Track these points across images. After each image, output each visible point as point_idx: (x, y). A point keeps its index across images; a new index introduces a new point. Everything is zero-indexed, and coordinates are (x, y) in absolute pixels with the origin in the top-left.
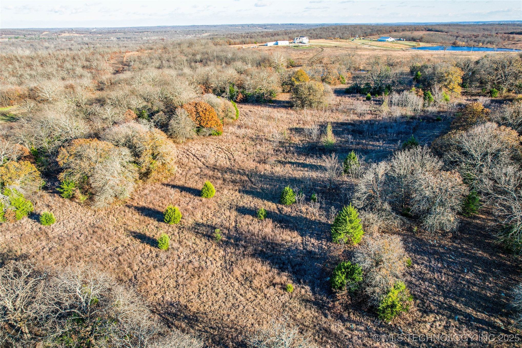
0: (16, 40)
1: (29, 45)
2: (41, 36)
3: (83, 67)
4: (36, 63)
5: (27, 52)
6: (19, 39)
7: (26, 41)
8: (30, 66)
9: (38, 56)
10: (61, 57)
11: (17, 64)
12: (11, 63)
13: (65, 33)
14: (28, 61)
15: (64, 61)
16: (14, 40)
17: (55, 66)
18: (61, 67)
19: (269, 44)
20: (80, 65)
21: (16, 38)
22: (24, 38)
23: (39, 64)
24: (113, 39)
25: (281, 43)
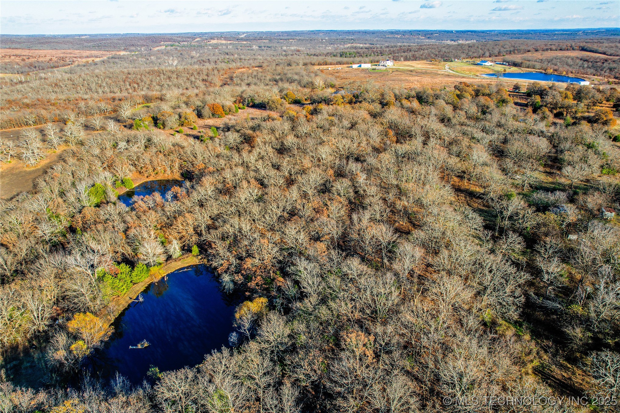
0: (171, 48)
1: (179, 54)
2: (193, 44)
3: (202, 80)
6: (174, 47)
7: (179, 48)
8: (169, 78)
10: (191, 72)
11: (162, 76)
12: (159, 76)
13: (214, 39)
14: (170, 74)
16: (169, 48)
17: (185, 79)
18: (188, 79)
19: (355, 66)
20: (201, 78)
21: (172, 46)
22: (178, 46)
23: (175, 76)
24: (255, 47)
25: (364, 66)
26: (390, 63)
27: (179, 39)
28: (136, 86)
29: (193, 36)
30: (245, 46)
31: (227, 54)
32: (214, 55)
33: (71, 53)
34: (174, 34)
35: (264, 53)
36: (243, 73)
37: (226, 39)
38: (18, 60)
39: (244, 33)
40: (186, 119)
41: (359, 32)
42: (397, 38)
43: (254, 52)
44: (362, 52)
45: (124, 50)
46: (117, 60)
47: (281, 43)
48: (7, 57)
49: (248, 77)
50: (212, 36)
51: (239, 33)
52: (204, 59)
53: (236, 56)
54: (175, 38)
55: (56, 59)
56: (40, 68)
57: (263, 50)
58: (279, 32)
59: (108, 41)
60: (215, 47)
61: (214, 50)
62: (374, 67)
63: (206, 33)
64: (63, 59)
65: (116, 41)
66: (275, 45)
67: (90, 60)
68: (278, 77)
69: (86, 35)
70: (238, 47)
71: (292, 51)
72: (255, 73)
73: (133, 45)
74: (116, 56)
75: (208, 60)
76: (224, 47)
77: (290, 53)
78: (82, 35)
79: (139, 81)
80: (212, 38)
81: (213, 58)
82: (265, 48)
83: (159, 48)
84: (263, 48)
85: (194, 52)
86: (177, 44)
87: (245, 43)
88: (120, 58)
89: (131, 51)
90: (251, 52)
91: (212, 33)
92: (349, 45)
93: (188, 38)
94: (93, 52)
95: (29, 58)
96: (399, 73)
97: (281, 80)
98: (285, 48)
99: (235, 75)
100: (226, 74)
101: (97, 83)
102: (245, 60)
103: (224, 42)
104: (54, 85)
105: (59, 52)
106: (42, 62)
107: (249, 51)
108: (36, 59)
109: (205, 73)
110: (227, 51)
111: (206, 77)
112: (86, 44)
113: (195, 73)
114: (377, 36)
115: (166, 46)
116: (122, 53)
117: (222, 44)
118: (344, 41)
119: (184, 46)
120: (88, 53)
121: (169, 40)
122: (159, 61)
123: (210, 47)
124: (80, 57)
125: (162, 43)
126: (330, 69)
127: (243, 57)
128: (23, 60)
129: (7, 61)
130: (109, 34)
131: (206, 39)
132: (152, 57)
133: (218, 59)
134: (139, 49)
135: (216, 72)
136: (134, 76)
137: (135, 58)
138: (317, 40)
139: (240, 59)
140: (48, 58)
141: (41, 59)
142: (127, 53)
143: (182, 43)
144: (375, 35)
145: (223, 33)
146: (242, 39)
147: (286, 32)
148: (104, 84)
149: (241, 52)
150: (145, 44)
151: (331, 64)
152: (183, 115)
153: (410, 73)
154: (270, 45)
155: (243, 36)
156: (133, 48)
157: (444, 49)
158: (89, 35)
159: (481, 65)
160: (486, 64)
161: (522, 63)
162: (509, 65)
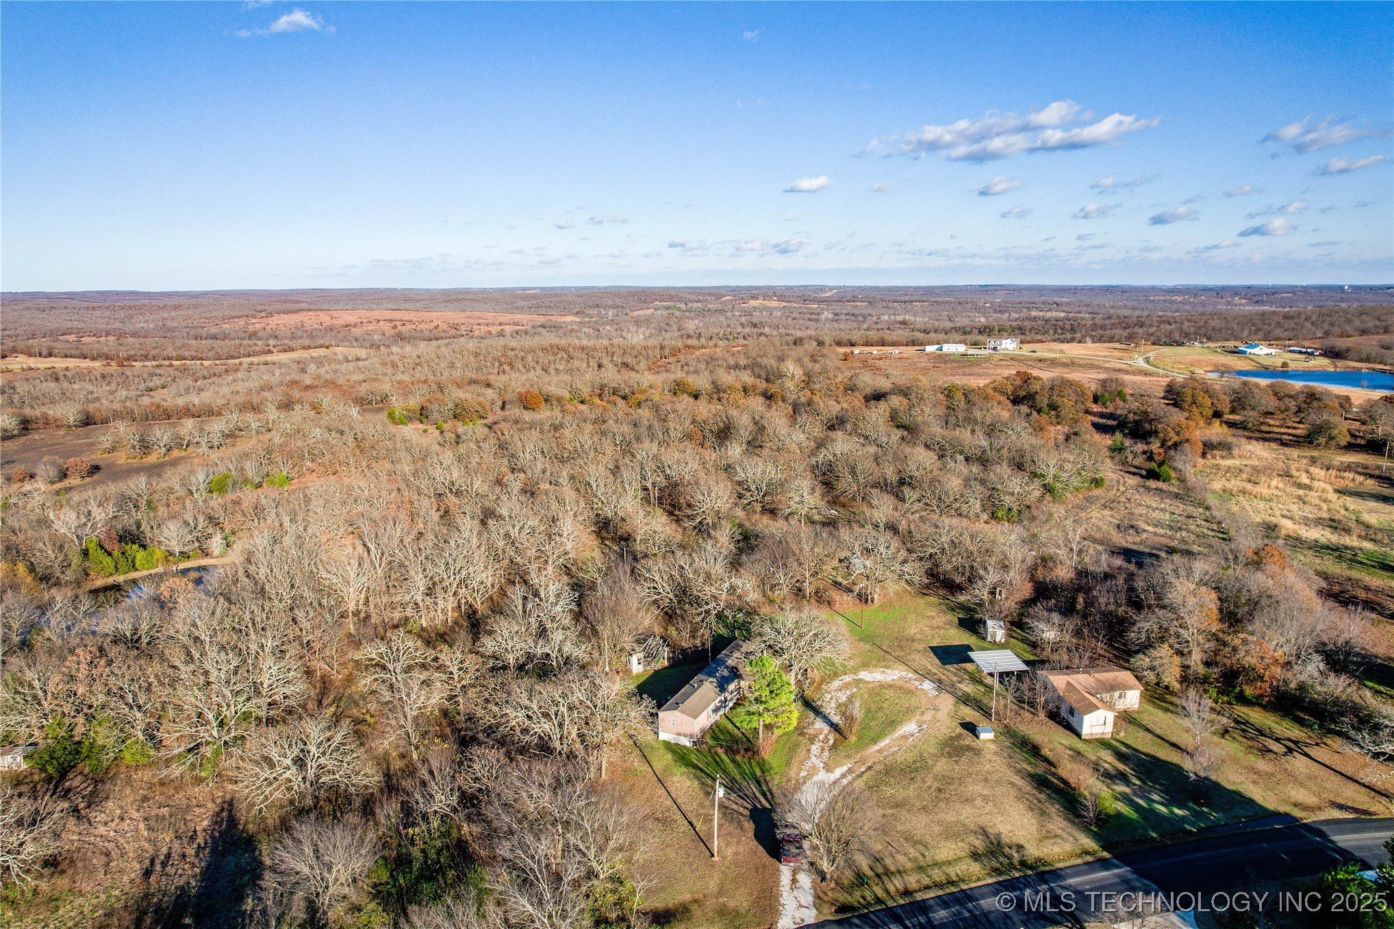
13: (757, 299)
19: (930, 349)
21: (669, 309)
25: (948, 348)
26: (1009, 345)
27: (691, 297)
29: (718, 292)
33: (480, 318)
37: (781, 298)
39: (832, 288)
47: (891, 308)
50: (755, 293)
51: (822, 289)
54: (682, 295)
55: (445, 327)
59: (557, 299)
61: (741, 317)
62: (969, 351)
63: (743, 288)
64: (457, 327)
65: (570, 299)
67: (498, 329)
69: (536, 288)
70: (793, 315)
71: (892, 323)
74: (549, 324)
76: (761, 313)
80: (754, 297)
81: (711, 332)
83: (644, 312)
86: (682, 306)
93: (709, 295)
94: (518, 316)
95: (404, 325)
100: (674, 355)
103: (774, 304)
105: (463, 314)
106: (420, 330)
108: (414, 326)
109: (635, 353)
111: (630, 360)
112: (521, 303)
115: (656, 310)
117: (762, 308)
118: (1032, 307)
120: (507, 317)
121: (671, 298)
122: (614, 333)
124: (488, 325)
125: (650, 303)
126: (875, 352)
128: (394, 327)
131: (742, 299)
134: (603, 312)
138: (973, 303)
140: (433, 325)
141: (420, 326)
142: (575, 320)
143: (694, 305)
151: (893, 344)
155: (828, 294)
159: (1245, 353)
160: (1256, 351)
161: (1348, 350)
162: (1321, 355)
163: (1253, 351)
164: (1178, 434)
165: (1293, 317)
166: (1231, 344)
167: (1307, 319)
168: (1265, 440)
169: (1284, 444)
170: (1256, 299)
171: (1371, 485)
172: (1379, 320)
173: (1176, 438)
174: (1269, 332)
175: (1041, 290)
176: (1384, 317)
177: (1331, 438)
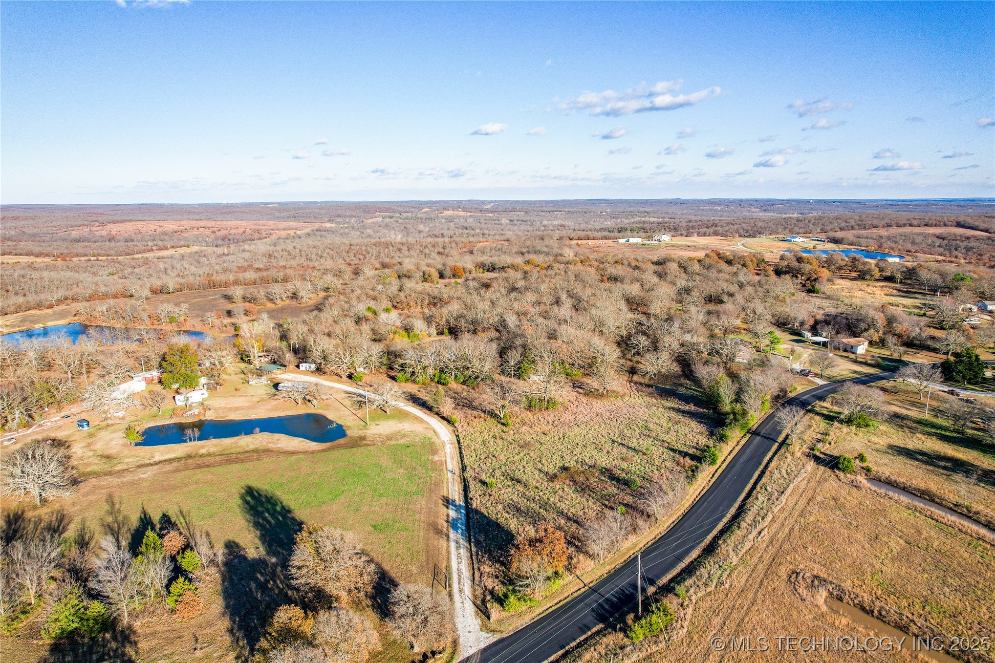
0: (391, 220)
1: (402, 228)
2: (419, 215)
3: (439, 253)
4: (405, 248)
5: (399, 238)
6: (394, 219)
7: (400, 221)
8: (399, 250)
9: (408, 242)
10: (424, 244)
11: (391, 248)
12: (387, 248)
13: (448, 210)
14: (399, 246)
15: (426, 247)
16: (387, 220)
17: (418, 251)
18: (422, 252)
19: (622, 241)
20: (436, 251)
21: (391, 218)
22: (399, 218)
23: (406, 249)
24: (504, 221)
25: (633, 240)
26: (666, 238)
27: (400, 209)
28: (362, 257)
29: (419, 205)
30: (491, 219)
31: (466, 229)
32: (448, 229)
33: (264, 225)
34: (393, 202)
35: (515, 228)
36: (485, 248)
37: (465, 210)
38: (207, 232)
39: (490, 202)
40: (429, 276)
41: (660, 202)
42: (716, 210)
43: (503, 227)
44: (648, 228)
45: (329, 221)
46: (324, 233)
47: (542, 216)
48: (195, 229)
49: (491, 250)
50: (446, 205)
51: (483, 202)
52: (436, 233)
53: (478, 231)
54: (395, 208)
55: (250, 232)
56: (235, 241)
57: (515, 225)
58: (543, 201)
59: (307, 211)
60: (450, 220)
61: (449, 223)
62: (645, 242)
63: (437, 202)
64: (258, 231)
65: (316, 211)
66: (532, 219)
67: (292, 232)
68: (524, 250)
70: (481, 221)
71: (554, 226)
72: (499, 246)
73: (339, 216)
74: (321, 228)
75: (442, 234)
76: (462, 220)
77: (551, 228)
78: (269, 203)
79: (364, 253)
80: (446, 209)
81: (446, 232)
82: (519, 223)
83: (374, 220)
84: (515, 222)
85: (422, 226)
86: (398, 215)
87: (490, 215)
88: (327, 230)
89: (337, 223)
90: (499, 226)
91: (445, 202)
92: (638, 219)
93: (412, 207)
94: (291, 223)
95: (219, 230)
96: (673, 248)
97: (529, 252)
98: (545, 222)
99: (476, 249)
100: (465, 247)
101: (317, 254)
102: (489, 235)
103: (462, 214)
104: (267, 256)
105: (250, 223)
106: (235, 234)
107: (496, 226)
108: (228, 231)
109: (441, 245)
110: (465, 225)
111: (442, 250)
112: (277, 214)
113: (429, 246)
114: (687, 208)
115: (383, 218)
116: (328, 225)
117: (459, 217)
118: (632, 214)
119: (407, 218)
120: (284, 224)
121: (387, 210)
122: (378, 234)
123: (443, 220)
124: (278, 229)
125: (377, 213)
126: (590, 243)
127: (486, 232)
128: (214, 232)
129: (196, 233)
130: (303, 202)
131: (438, 210)
132: (369, 231)
133: (455, 234)
134: (348, 220)
135: (454, 245)
136: (358, 247)
137: (346, 230)
138: (594, 212)
139: (483, 234)
140: (241, 230)
141: (233, 232)
142: (334, 226)
143: (405, 215)
144: (684, 206)
145: (461, 202)
146: (487, 211)
147: (552, 202)
148: (325, 255)
149: (485, 226)
150: (355, 214)
152: (427, 273)
153: (686, 248)
154: (525, 219)
155: (488, 207)
156: (339, 219)
157: (760, 224)
158: (277, 203)
159: (790, 241)
160: (797, 240)
161: (842, 239)
162: (828, 242)
163: (795, 240)
164: (816, 274)
165: (801, 221)
166: (781, 236)
167: (809, 221)
168: (843, 278)
169: (851, 280)
170: (764, 208)
171: (895, 292)
172: (846, 222)
173: (815, 276)
174: (792, 229)
175: (629, 202)
176: (848, 221)
177: (872, 276)
